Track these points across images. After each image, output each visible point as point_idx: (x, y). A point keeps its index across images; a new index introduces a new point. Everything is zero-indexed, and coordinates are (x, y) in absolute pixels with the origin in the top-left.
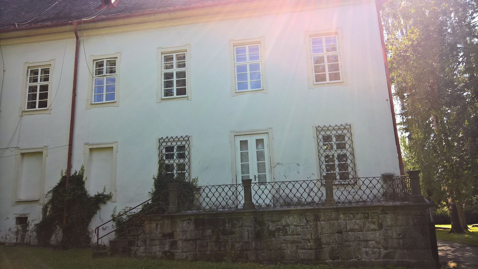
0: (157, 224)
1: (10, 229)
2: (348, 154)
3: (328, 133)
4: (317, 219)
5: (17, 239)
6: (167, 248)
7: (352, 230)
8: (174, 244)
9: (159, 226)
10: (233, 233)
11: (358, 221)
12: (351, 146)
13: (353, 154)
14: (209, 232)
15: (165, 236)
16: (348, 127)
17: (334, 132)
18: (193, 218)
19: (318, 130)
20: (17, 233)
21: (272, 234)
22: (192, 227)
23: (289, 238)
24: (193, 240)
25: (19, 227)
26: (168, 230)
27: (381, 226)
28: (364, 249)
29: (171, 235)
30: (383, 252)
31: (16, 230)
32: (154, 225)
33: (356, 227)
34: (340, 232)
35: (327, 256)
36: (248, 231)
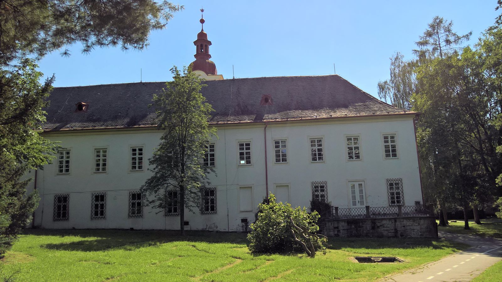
0: (331, 224)
1: (238, 225)
2: (401, 192)
3: (392, 182)
4: (395, 221)
5: (243, 230)
6: (336, 233)
7: (409, 226)
8: (339, 231)
9: (332, 224)
10: (363, 227)
11: (411, 222)
12: (402, 188)
13: (402, 192)
14: (353, 226)
15: (335, 228)
16: (401, 180)
17: (395, 182)
18: (346, 221)
19: (387, 180)
20: (243, 226)
21: (378, 227)
22: (346, 224)
23: (385, 229)
24: (347, 230)
25: (243, 224)
26: (336, 225)
27: (419, 224)
28: (413, 233)
29: (337, 228)
30: (420, 234)
31: (242, 225)
32: (330, 224)
33: (410, 225)
34: (404, 226)
35: (399, 235)
36: (369, 226)
